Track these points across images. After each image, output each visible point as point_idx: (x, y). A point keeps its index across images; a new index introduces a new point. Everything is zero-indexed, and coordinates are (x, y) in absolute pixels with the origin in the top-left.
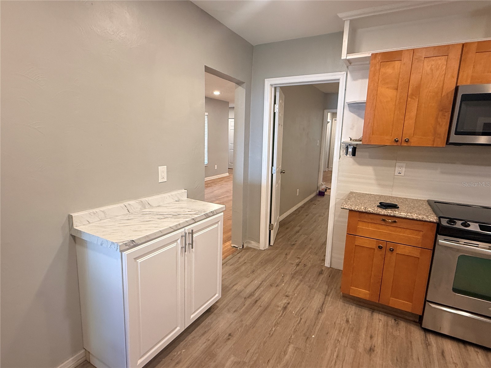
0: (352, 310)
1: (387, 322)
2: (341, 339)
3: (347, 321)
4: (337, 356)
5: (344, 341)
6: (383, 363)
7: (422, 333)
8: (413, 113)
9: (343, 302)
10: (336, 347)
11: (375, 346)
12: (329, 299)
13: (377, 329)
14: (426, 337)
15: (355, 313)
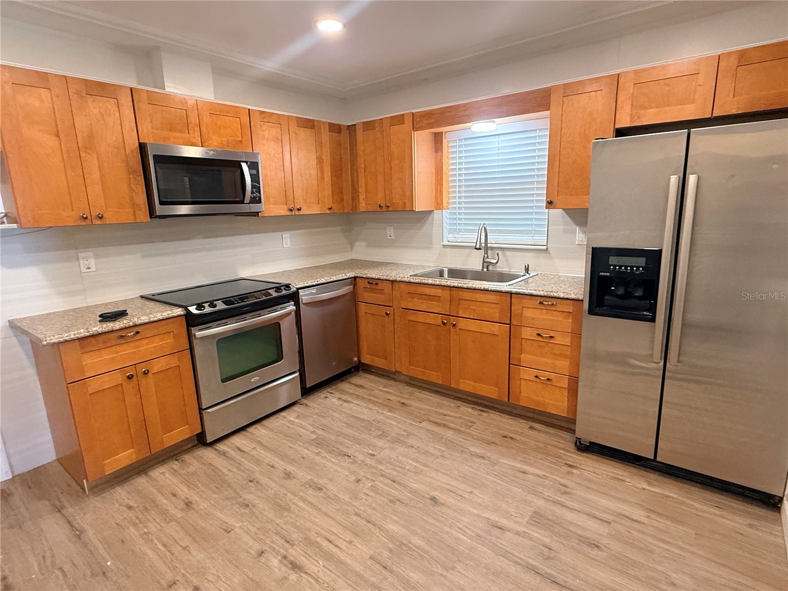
0: (121, 493)
1: (172, 468)
2: (147, 529)
3: (130, 508)
4: (165, 545)
5: (152, 527)
6: (210, 503)
7: (210, 449)
8: (96, 175)
9: (96, 496)
10: (152, 540)
11: (187, 499)
12: (70, 510)
13: (170, 483)
14: (215, 449)
15: (129, 493)
